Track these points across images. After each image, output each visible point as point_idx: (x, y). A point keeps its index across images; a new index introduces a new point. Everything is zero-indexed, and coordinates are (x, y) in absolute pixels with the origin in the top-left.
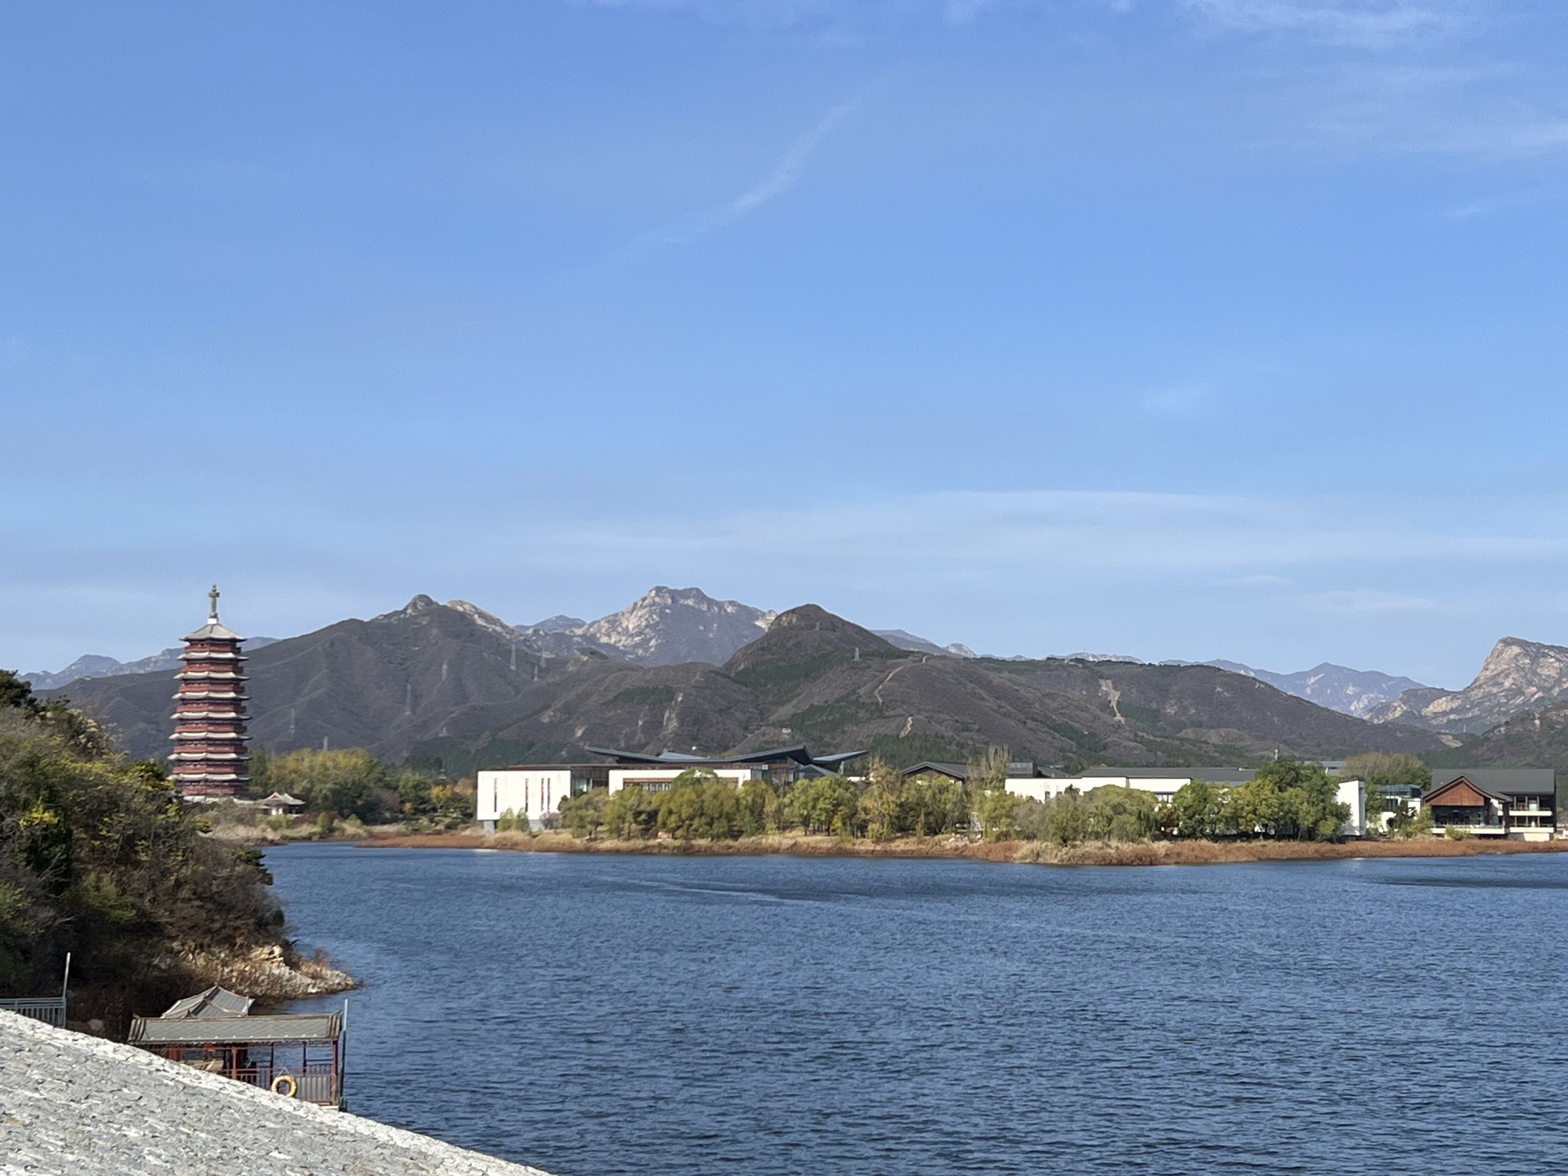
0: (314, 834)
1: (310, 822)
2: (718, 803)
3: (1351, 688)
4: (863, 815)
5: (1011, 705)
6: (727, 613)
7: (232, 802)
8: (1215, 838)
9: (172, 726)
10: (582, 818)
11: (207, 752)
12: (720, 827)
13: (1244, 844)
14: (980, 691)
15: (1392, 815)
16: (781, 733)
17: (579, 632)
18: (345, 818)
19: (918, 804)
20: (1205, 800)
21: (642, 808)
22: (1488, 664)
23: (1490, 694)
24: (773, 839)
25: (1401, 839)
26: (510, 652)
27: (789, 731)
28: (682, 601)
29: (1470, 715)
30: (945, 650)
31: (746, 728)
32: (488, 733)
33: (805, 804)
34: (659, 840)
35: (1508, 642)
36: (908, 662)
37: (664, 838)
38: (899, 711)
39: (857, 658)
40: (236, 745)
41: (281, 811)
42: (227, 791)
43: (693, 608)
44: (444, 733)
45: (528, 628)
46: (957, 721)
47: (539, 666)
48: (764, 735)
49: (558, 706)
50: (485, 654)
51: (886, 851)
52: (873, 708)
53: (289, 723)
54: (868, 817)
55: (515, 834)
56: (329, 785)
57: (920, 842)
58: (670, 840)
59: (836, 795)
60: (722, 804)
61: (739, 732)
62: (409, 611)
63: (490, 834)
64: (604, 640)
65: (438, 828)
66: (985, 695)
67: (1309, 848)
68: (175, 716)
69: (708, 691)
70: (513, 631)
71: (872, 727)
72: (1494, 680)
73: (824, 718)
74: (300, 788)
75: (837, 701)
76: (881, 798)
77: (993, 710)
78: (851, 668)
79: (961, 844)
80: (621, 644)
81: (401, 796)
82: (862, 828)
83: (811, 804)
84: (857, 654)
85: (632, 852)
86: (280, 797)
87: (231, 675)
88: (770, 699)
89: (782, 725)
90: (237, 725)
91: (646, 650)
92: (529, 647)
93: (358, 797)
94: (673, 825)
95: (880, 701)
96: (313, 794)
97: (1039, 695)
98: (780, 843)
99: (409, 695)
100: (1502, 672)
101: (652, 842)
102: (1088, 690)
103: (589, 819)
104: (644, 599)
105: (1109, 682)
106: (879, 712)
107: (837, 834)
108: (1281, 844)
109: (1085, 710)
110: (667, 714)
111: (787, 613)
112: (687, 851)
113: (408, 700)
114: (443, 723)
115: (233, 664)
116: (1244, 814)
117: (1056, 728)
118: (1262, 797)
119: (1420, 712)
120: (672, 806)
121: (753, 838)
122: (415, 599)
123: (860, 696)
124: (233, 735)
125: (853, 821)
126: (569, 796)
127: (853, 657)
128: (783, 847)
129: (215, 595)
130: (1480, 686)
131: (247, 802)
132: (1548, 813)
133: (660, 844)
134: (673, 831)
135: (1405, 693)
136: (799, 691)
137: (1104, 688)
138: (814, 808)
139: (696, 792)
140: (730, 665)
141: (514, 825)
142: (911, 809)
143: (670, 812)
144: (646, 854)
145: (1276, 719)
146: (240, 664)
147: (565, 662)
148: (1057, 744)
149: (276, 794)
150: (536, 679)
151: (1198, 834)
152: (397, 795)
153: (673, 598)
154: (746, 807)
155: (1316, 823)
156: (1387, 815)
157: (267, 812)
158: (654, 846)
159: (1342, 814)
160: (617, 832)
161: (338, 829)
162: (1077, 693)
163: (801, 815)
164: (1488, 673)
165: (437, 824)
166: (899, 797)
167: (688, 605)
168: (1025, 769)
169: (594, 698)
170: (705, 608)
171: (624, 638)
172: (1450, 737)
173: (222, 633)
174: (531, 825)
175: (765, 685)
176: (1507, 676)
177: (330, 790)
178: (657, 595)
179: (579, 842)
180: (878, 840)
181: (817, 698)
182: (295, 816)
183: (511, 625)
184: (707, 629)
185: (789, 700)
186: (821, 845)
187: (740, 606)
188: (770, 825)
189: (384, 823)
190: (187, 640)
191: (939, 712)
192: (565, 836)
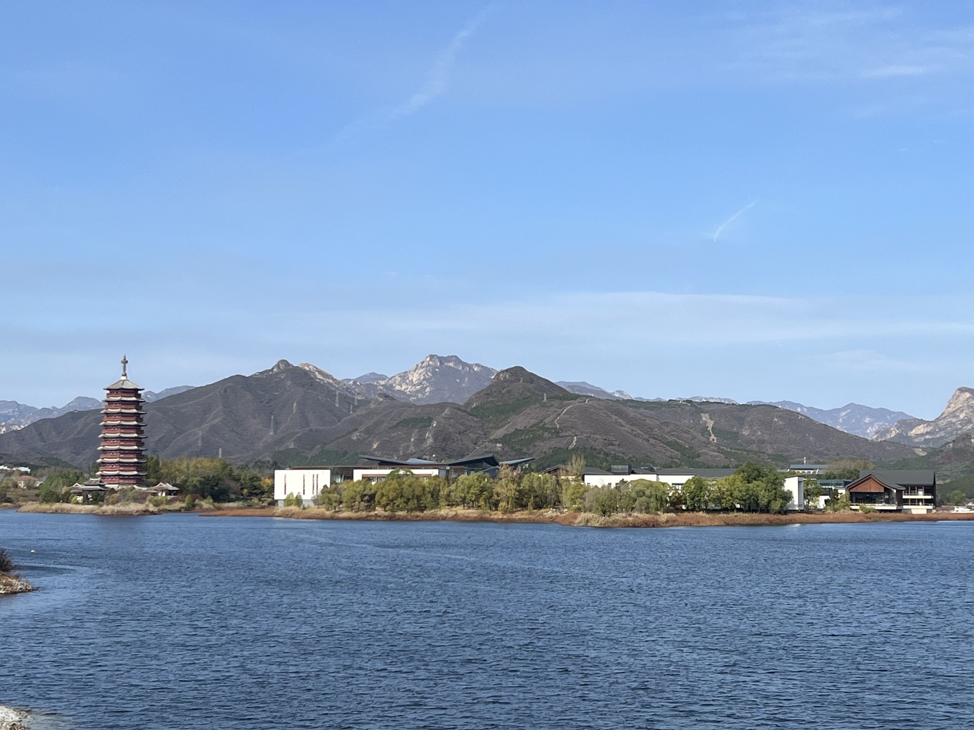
0: (182, 508)
1: (181, 501)
2: (411, 490)
3: (868, 419)
4: (495, 497)
5: (640, 429)
6: (475, 371)
7: (134, 488)
8: (708, 511)
9: (98, 442)
10: (330, 499)
11: (120, 458)
12: (413, 504)
13: (725, 515)
14: (621, 420)
15: (827, 497)
16: (496, 446)
17: (382, 383)
18: (204, 497)
19: (530, 491)
20: (701, 488)
21: (365, 492)
22: (950, 404)
23: (951, 423)
24: (444, 511)
25: (831, 512)
26: (335, 395)
27: (501, 445)
28: (446, 364)
29: (938, 436)
30: (610, 395)
31: (476, 444)
32: (319, 446)
33: (463, 490)
34: (376, 512)
35: (962, 390)
36: (576, 403)
37: (379, 511)
38: (569, 433)
39: (545, 400)
40: (138, 453)
41: (164, 494)
42: (132, 481)
43: (453, 368)
44: (292, 446)
45: (350, 380)
46: (605, 439)
47: (354, 405)
48: (486, 447)
49: (363, 430)
50: (319, 397)
51: (509, 519)
52: (553, 431)
53: (198, 439)
54: (499, 498)
55: (294, 508)
56: (198, 478)
57: (531, 514)
58: (383, 512)
59: (482, 485)
60: (414, 491)
61: (471, 446)
62: (275, 370)
63: (281, 508)
64: (398, 388)
65: (264, 504)
66: (623, 423)
67: (764, 517)
68: (101, 436)
69: (452, 420)
70: (340, 382)
71: (552, 443)
72: (954, 414)
73: (523, 437)
74: (180, 480)
75: (532, 427)
76: (507, 486)
77: (628, 432)
78: (541, 406)
79: (554, 514)
80: (408, 390)
81: (242, 485)
82: (496, 505)
83: (467, 490)
84: (545, 397)
85: (359, 519)
86: (164, 485)
87: (135, 411)
88: (491, 425)
89: (497, 441)
90: (138, 441)
91: (423, 394)
92: (350, 392)
93: (215, 486)
94: (384, 503)
95: (558, 426)
96: (188, 484)
97: (659, 423)
98: (447, 514)
99: (272, 422)
100: (959, 409)
101: (372, 513)
102: (693, 420)
103: (333, 499)
104: (422, 363)
105: (707, 415)
106: (557, 433)
107: (481, 509)
108: (747, 515)
109: (688, 432)
110: (427, 434)
111: (503, 372)
112: (391, 519)
113: (272, 425)
114: (291, 440)
115: (137, 404)
116: (725, 496)
117: (669, 444)
118: (736, 486)
119: (907, 434)
120: (384, 491)
121: (433, 511)
122: (278, 363)
123: (545, 424)
124: (136, 447)
125: (491, 501)
126: (329, 486)
127: (543, 399)
128: (450, 516)
129: (125, 362)
130: (945, 418)
131: (144, 489)
132: (929, 497)
133: (376, 515)
134: (385, 506)
135: (899, 422)
136: (509, 420)
137: (704, 419)
138: (468, 492)
139: (398, 483)
140: (468, 404)
141: (295, 502)
142: (526, 494)
143: (383, 495)
144: (368, 520)
145: (811, 438)
146: (141, 404)
147: (369, 402)
148: (669, 454)
149: (161, 483)
150: (351, 412)
151: (697, 509)
152: (239, 484)
153: (441, 363)
154: (429, 492)
155: (769, 502)
156: (822, 499)
157: (155, 494)
158: (372, 516)
159: (787, 497)
160: (351, 508)
161: (198, 505)
162: (687, 422)
163: (461, 497)
164: (950, 410)
165: (263, 502)
166: (519, 485)
167: (450, 366)
168: (623, 469)
169: (385, 425)
170: (461, 368)
171: (410, 387)
172: (920, 450)
173: (129, 386)
174: (304, 503)
175: (489, 417)
176: (962, 411)
177: (198, 481)
178: (431, 360)
179: (328, 513)
180: (505, 512)
181: (519, 425)
182: (172, 497)
183: (339, 379)
184: (462, 381)
185: (502, 426)
186: (471, 515)
187: (482, 367)
188: (443, 503)
189: (229, 501)
190: (108, 389)
191: (595, 434)
192: (322, 510)
